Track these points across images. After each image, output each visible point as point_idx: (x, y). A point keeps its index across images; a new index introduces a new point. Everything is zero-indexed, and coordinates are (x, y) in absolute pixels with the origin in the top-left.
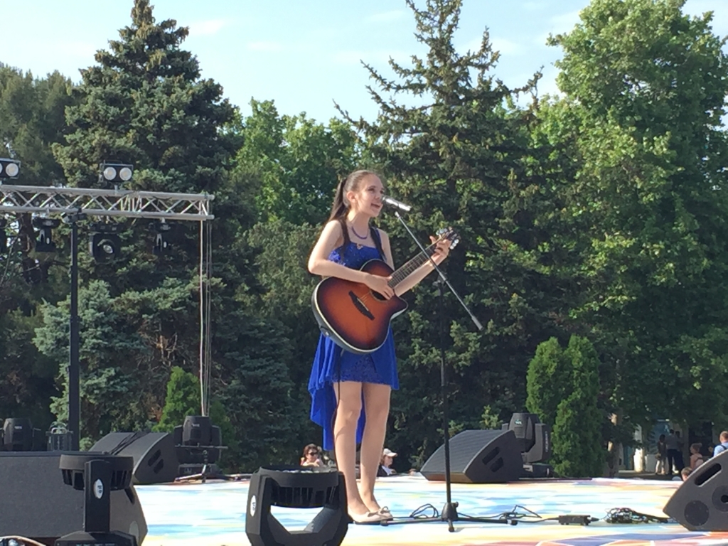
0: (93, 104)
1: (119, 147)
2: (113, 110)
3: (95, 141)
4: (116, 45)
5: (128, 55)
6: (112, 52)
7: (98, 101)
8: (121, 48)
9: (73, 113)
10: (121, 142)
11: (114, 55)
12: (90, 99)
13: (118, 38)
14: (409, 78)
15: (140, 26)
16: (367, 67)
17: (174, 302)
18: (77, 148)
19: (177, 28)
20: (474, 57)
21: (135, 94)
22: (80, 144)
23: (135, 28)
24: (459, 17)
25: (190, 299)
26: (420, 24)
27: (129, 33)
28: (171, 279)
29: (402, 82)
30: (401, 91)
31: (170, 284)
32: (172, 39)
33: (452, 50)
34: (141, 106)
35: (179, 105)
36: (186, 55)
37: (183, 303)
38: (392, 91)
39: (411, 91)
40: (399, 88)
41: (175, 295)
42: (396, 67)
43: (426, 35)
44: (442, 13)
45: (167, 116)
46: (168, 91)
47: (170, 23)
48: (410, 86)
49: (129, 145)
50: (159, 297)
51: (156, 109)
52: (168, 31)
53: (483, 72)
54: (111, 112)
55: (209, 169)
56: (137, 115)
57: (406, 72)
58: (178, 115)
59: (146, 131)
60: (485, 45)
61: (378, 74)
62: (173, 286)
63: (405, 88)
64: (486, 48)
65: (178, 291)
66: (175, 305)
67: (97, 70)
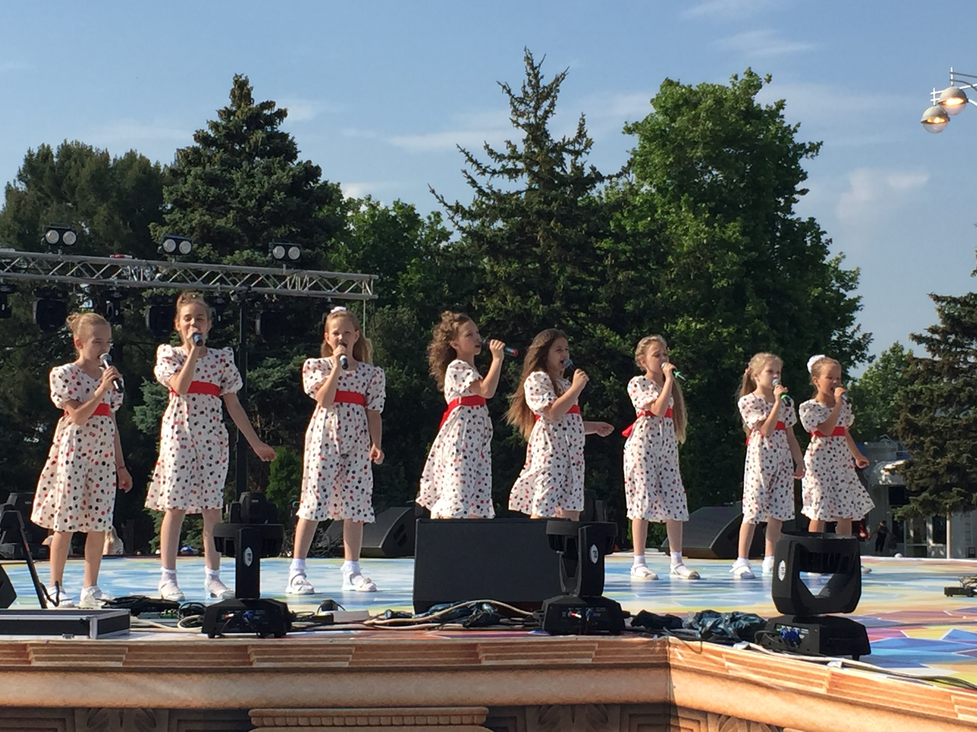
0: (192, 184)
1: (219, 227)
2: (213, 190)
3: (196, 221)
4: (215, 126)
5: (227, 136)
6: (211, 133)
7: (199, 181)
8: (221, 129)
9: (171, 193)
10: (221, 222)
11: (212, 135)
12: (190, 179)
13: (216, 119)
14: (504, 162)
15: (239, 107)
16: (463, 151)
17: (274, 382)
18: (177, 228)
19: (276, 109)
20: (569, 143)
21: (236, 175)
22: (180, 224)
23: (234, 109)
24: (556, 102)
25: (290, 379)
26: (515, 110)
27: (227, 114)
28: (271, 359)
29: (498, 166)
30: (496, 175)
31: (270, 364)
32: (271, 121)
33: (547, 136)
34: (242, 186)
35: (279, 187)
36: (284, 136)
37: (283, 384)
38: (488, 175)
39: (506, 176)
40: (494, 172)
41: (276, 375)
42: (491, 152)
43: (522, 121)
44: (538, 99)
45: (267, 197)
46: (268, 171)
47: (269, 105)
48: (505, 171)
49: (229, 225)
50: (259, 376)
51: (256, 190)
52: (267, 112)
53: (576, 159)
54: (212, 193)
55: (310, 251)
56: (238, 195)
57: (501, 157)
58: (279, 196)
59: (246, 212)
60: (580, 132)
61: (474, 158)
62: (273, 366)
63: (500, 172)
64: (581, 134)
65: (278, 371)
66: (276, 385)
67: (195, 150)
